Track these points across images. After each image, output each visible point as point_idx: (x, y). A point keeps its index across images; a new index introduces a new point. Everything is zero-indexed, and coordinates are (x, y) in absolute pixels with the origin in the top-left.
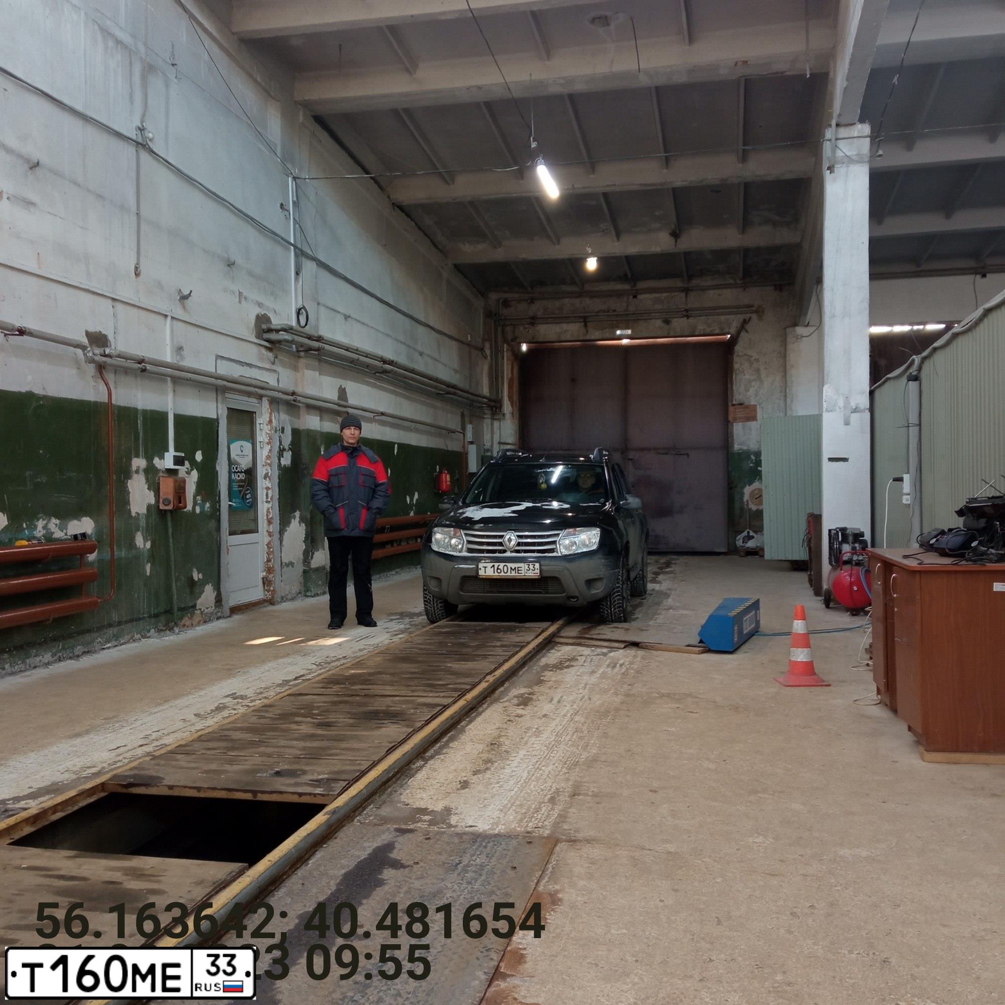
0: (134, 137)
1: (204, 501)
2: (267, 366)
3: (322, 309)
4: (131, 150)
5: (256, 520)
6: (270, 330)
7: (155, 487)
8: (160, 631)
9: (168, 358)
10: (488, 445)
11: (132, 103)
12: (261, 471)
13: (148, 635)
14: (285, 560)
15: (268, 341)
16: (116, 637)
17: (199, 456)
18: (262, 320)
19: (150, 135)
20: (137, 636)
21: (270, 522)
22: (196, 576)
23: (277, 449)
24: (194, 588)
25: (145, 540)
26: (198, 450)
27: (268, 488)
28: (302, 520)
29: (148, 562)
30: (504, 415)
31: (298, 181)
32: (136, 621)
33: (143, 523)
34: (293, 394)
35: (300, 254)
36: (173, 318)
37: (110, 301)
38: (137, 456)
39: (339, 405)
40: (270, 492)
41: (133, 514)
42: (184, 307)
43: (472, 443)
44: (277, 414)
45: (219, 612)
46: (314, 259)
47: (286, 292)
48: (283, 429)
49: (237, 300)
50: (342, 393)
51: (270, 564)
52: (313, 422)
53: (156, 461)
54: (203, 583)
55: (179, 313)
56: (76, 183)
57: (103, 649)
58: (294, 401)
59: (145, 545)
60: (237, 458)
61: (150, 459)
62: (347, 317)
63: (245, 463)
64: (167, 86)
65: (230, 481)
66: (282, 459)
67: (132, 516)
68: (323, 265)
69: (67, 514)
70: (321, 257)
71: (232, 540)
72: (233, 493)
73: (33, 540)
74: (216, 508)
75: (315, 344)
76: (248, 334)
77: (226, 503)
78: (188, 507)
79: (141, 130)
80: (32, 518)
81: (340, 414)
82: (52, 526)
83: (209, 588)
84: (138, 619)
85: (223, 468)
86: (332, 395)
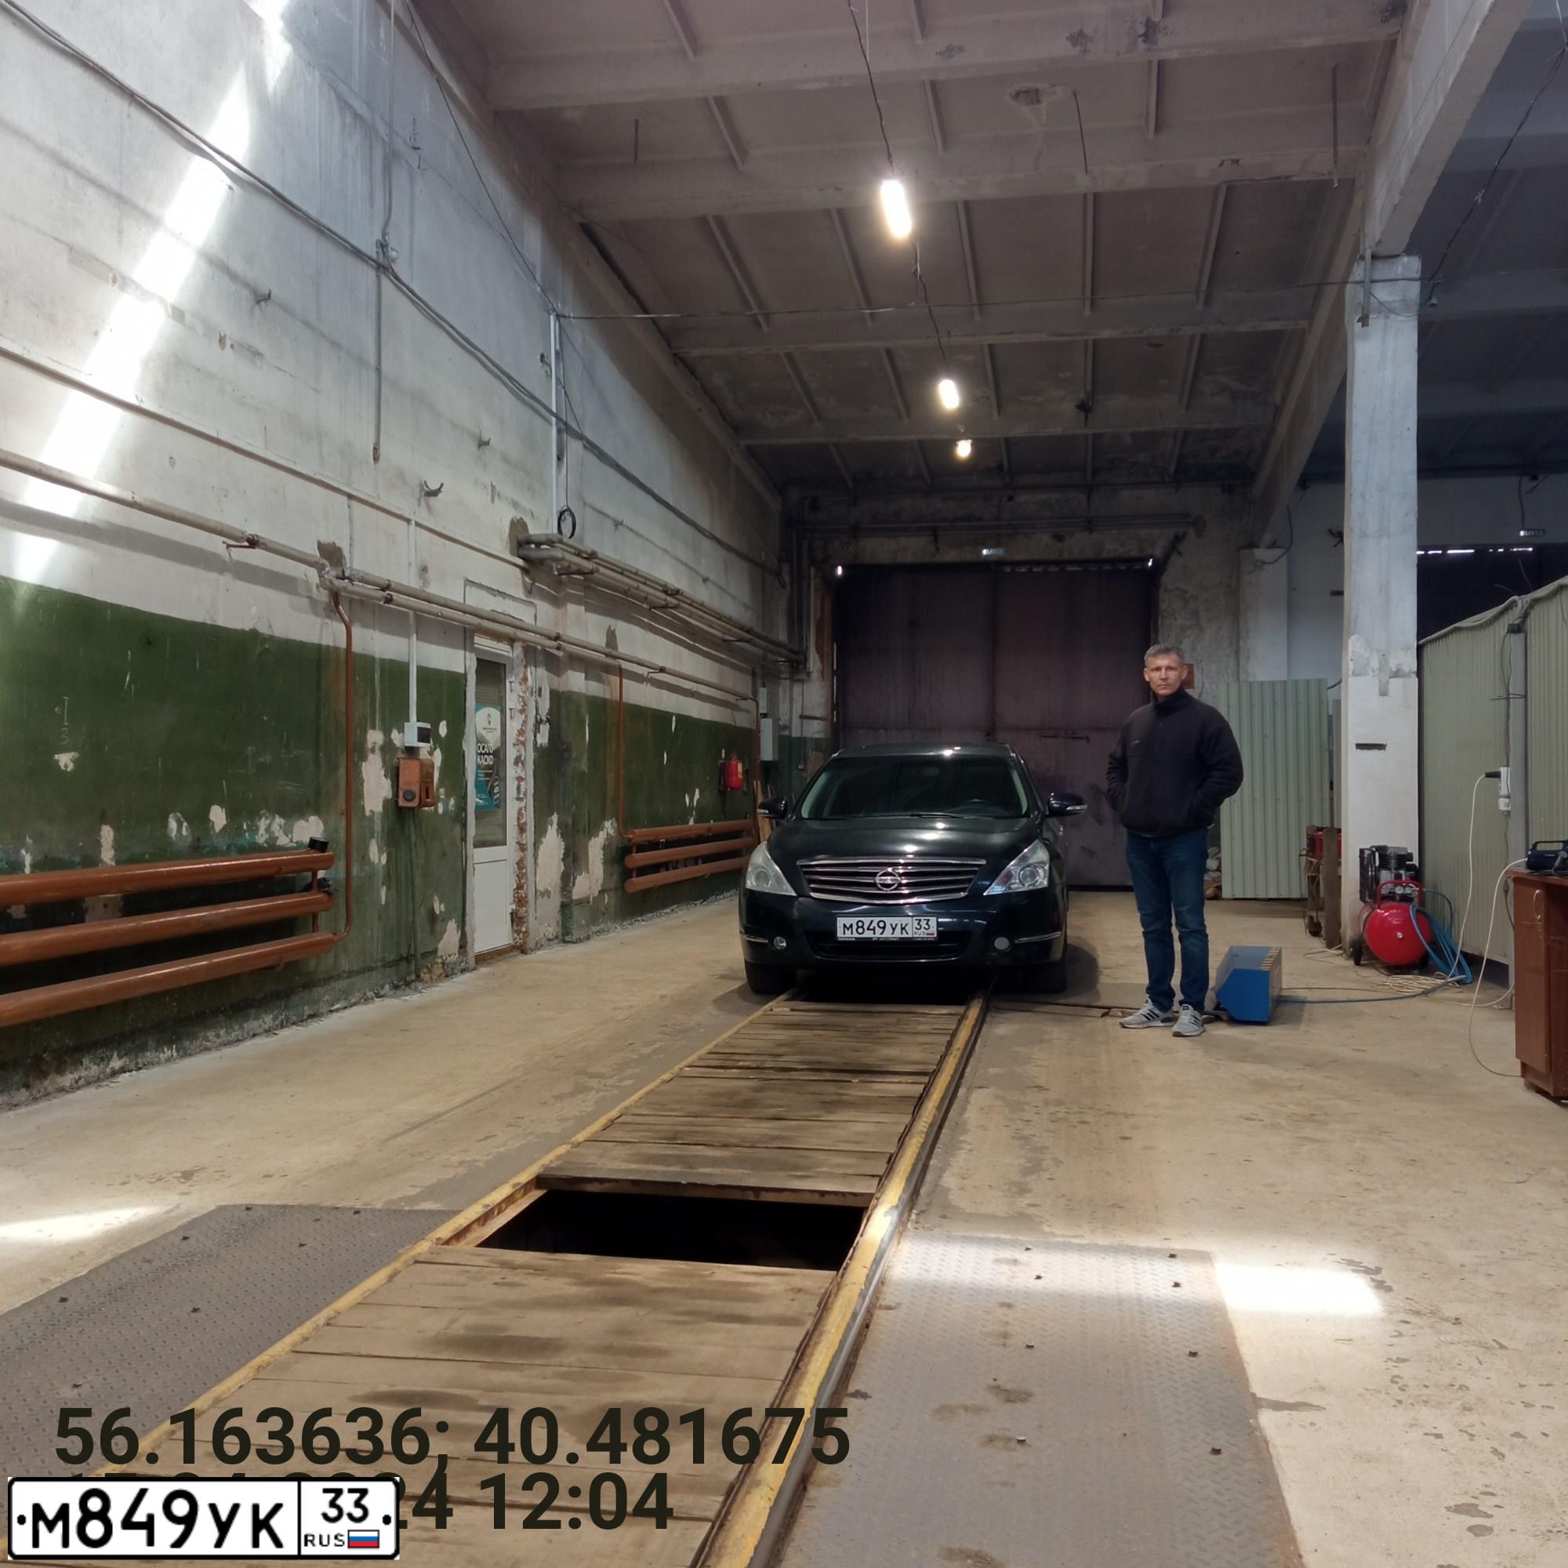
0: (374, 256)
1: (448, 796)
2: (523, 596)
3: (588, 511)
4: (372, 274)
5: (502, 827)
6: (529, 542)
7: (394, 774)
8: (396, 987)
9: (411, 581)
10: (784, 720)
11: (372, 206)
12: (511, 754)
13: (382, 993)
14: (540, 888)
15: (524, 558)
16: (345, 994)
17: (443, 730)
18: (518, 526)
19: (394, 254)
20: (370, 994)
21: (522, 829)
22: (439, 907)
23: (532, 722)
24: (434, 924)
25: (380, 852)
26: (442, 720)
27: (520, 779)
28: (562, 827)
29: (383, 884)
30: (809, 674)
31: (562, 320)
32: (369, 971)
33: (378, 826)
34: (557, 638)
35: (565, 429)
36: (418, 524)
37: (342, 500)
38: (373, 728)
39: (607, 655)
40: (522, 783)
41: (368, 813)
42: (429, 508)
43: (765, 716)
44: (533, 668)
45: (462, 962)
46: (580, 437)
47: (546, 486)
48: (540, 689)
49: (489, 498)
50: (611, 636)
51: (521, 893)
52: (576, 681)
53: (395, 735)
54: (445, 919)
55: (424, 517)
56: (308, 325)
57: (331, 1011)
58: (558, 648)
59: (380, 858)
60: (484, 733)
61: (387, 733)
62: (618, 524)
63: (493, 740)
64: (412, 180)
65: (478, 767)
66: (538, 735)
67: (364, 815)
68: (591, 447)
69: (293, 810)
70: (589, 433)
71: (478, 855)
72: (477, 785)
73: (256, 849)
74: (462, 807)
75: (588, 565)
76: (502, 548)
77: (473, 799)
78: (434, 804)
79: (383, 246)
80: (253, 815)
81: (608, 669)
82: (275, 828)
83: (452, 926)
84: (370, 969)
85: (470, 749)
86: (599, 640)
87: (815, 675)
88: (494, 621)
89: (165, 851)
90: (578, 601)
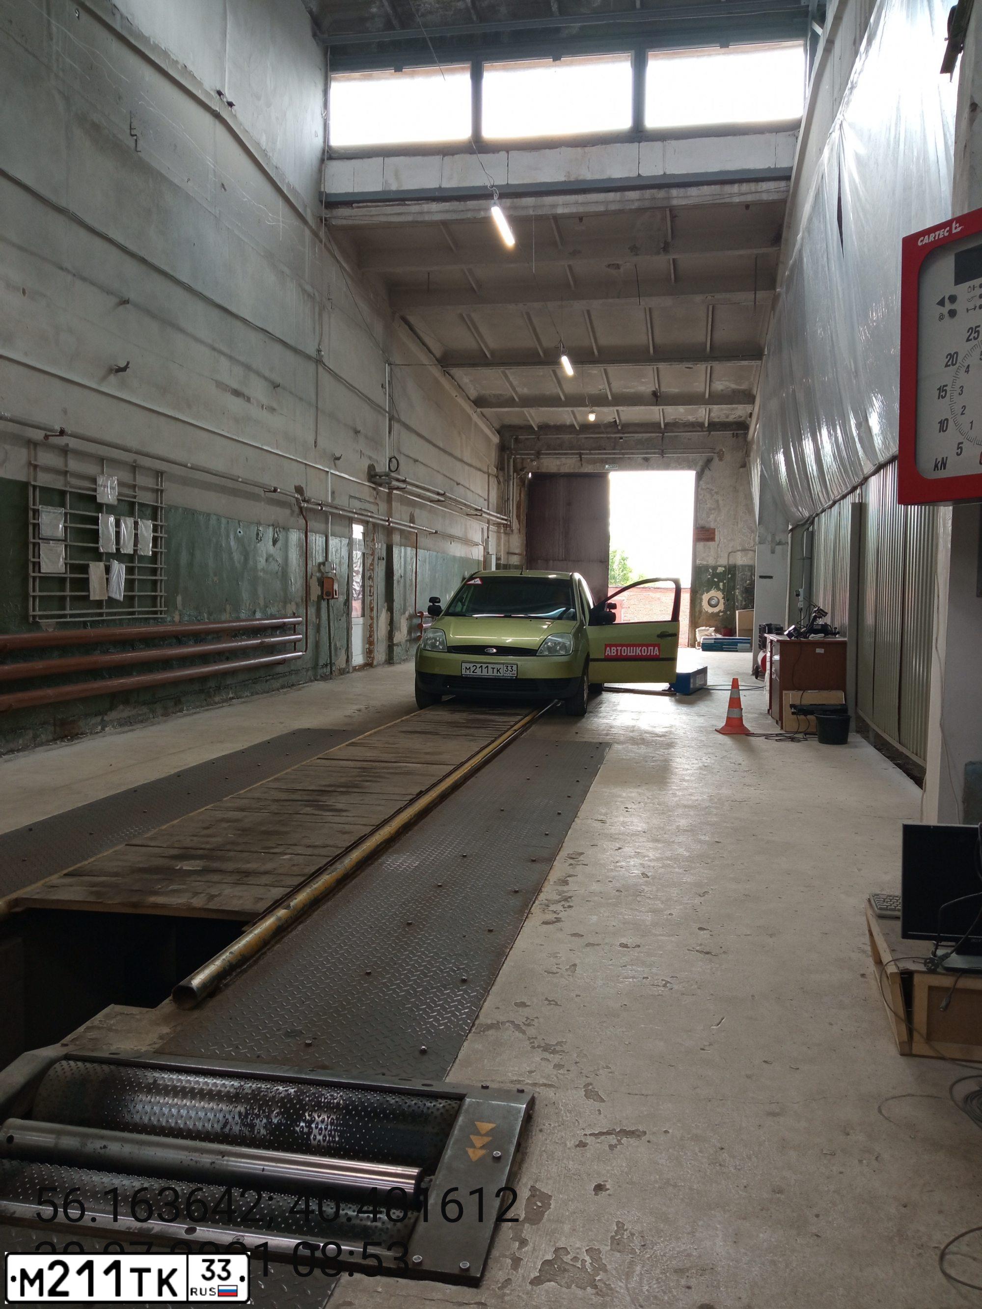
0: (315, 357)
2: (372, 500)
3: (402, 456)
4: (314, 365)
6: (376, 475)
7: (321, 584)
8: (322, 677)
9: (328, 500)
11: (314, 334)
12: (367, 574)
13: (316, 679)
14: (379, 637)
15: (373, 483)
16: (304, 678)
18: (371, 468)
19: (323, 353)
20: (312, 679)
21: (371, 610)
22: (339, 644)
23: (376, 559)
24: (338, 651)
25: (317, 618)
27: (371, 586)
30: (512, 531)
31: (391, 366)
33: (315, 607)
34: (388, 521)
35: (392, 418)
36: (331, 473)
37: (304, 466)
38: (314, 564)
39: (410, 527)
40: (372, 589)
41: (312, 601)
42: (335, 465)
44: (377, 534)
45: (347, 669)
46: (399, 421)
47: (382, 446)
49: (359, 455)
50: (412, 517)
51: (371, 639)
52: (396, 540)
53: (322, 566)
54: (341, 650)
55: (334, 469)
56: (291, 393)
57: (299, 685)
58: (388, 525)
59: (316, 621)
61: (319, 566)
62: (416, 461)
64: (330, 318)
66: (379, 566)
68: (405, 425)
70: (404, 419)
71: (354, 621)
73: (274, 615)
74: (347, 599)
75: (402, 484)
76: (364, 479)
78: (337, 598)
79: (319, 351)
80: (273, 601)
81: (410, 533)
82: (280, 606)
83: (343, 653)
84: (312, 668)
85: (351, 572)
86: (405, 519)
87: (516, 532)
88: (362, 514)
90: (397, 501)
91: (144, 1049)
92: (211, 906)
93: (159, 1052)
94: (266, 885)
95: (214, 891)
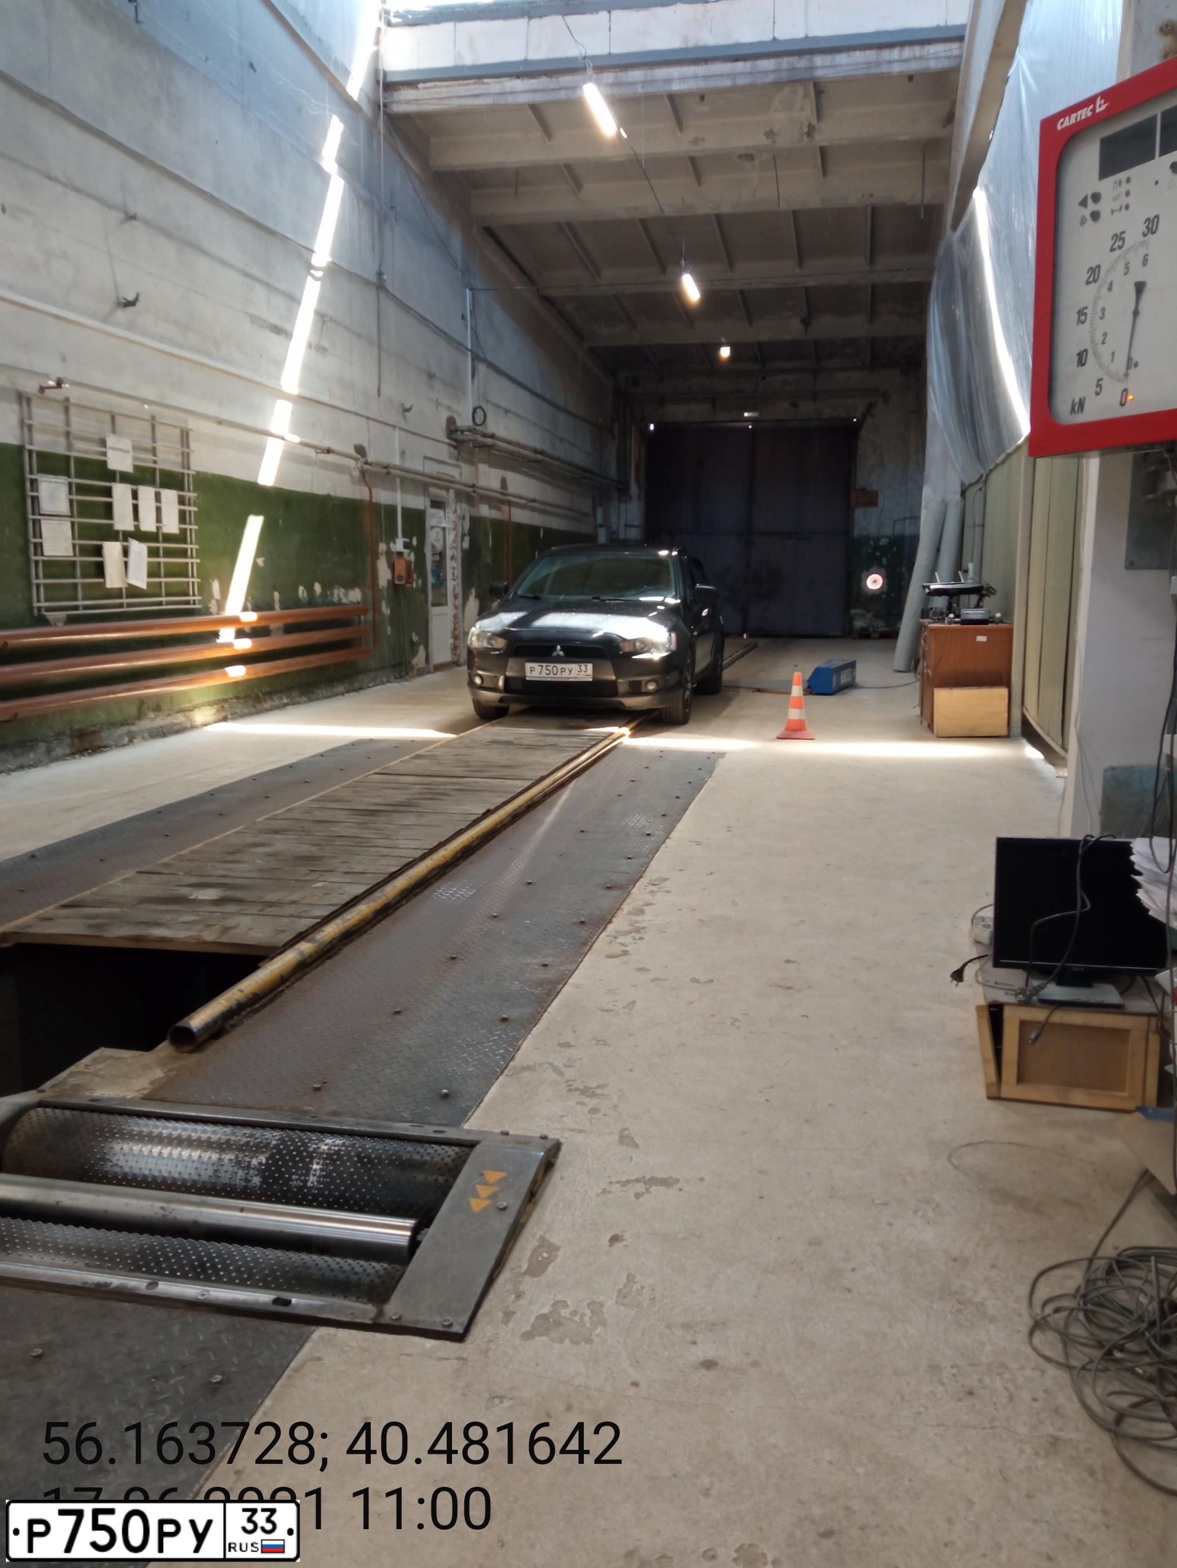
0: (375, 281)
1: (418, 578)
2: (453, 462)
3: (491, 405)
4: (375, 293)
5: (445, 596)
6: (456, 430)
7: (392, 566)
8: (396, 678)
9: (397, 461)
10: (614, 527)
11: (373, 253)
12: (449, 553)
13: (390, 681)
15: (454, 440)
16: (374, 679)
17: (415, 542)
18: (451, 421)
19: (385, 277)
20: (385, 680)
21: (456, 597)
22: (415, 638)
23: (460, 535)
24: (414, 647)
25: (387, 607)
26: (415, 536)
27: (454, 568)
28: (478, 596)
29: (389, 624)
30: (630, 497)
31: (473, 290)
32: (383, 670)
33: (385, 594)
34: (473, 486)
35: (476, 358)
36: (400, 428)
37: (364, 420)
38: (382, 541)
39: (502, 494)
40: (456, 572)
41: (381, 587)
42: (405, 418)
43: (601, 526)
44: (460, 504)
45: (427, 668)
46: (484, 361)
47: (464, 393)
48: (464, 518)
49: (435, 407)
50: (504, 483)
51: (457, 632)
52: (485, 511)
53: (392, 545)
54: (418, 646)
55: (403, 425)
57: (369, 687)
58: (474, 492)
59: (387, 611)
60: (434, 542)
61: (388, 544)
62: (507, 411)
63: (439, 546)
64: (392, 231)
65: (433, 562)
66: (463, 542)
67: (379, 588)
68: (491, 366)
69: (348, 585)
70: (489, 357)
71: (434, 611)
72: (433, 572)
73: (333, 604)
74: (425, 585)
75: (489, 441)
76: (441, 435)
77: (431, 580)
78: (412, 583)
79: (380, 274)
80: (332, 588)
81: (502, 502)
82: (341, 594)
83: (422, 649)
84: (383, 668)
85: (428, 551)
86: (496, 485)
87: (635, 498)
88: (440, 479)
89: (297, 603)
90: (484, 462)
91: (130, 1095)
92: (225, 939)
93: (147, 1098)
94: (291, 916)
95: (231, 922)
